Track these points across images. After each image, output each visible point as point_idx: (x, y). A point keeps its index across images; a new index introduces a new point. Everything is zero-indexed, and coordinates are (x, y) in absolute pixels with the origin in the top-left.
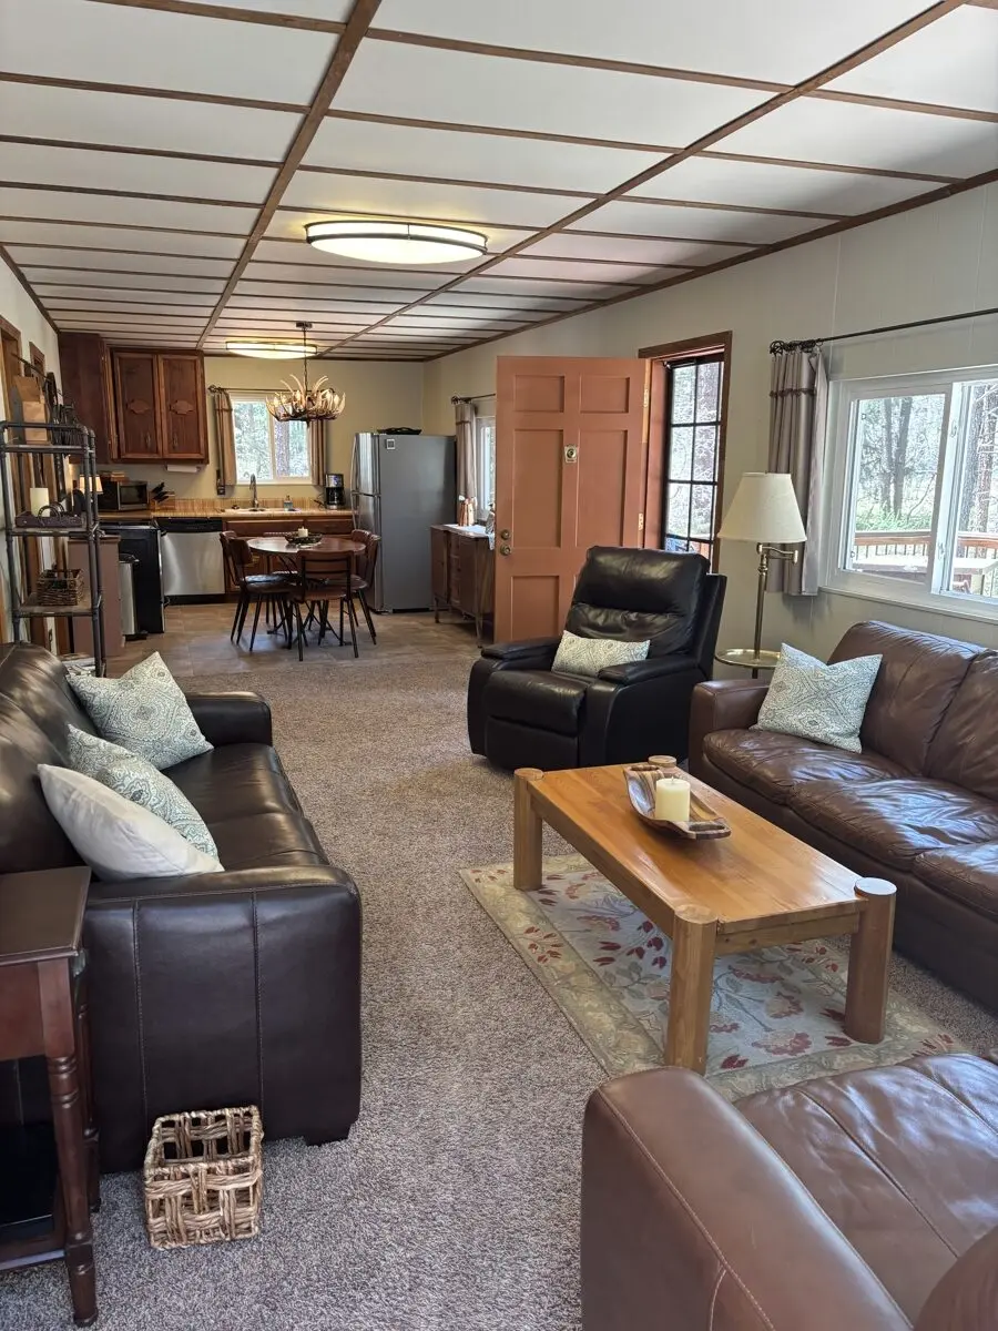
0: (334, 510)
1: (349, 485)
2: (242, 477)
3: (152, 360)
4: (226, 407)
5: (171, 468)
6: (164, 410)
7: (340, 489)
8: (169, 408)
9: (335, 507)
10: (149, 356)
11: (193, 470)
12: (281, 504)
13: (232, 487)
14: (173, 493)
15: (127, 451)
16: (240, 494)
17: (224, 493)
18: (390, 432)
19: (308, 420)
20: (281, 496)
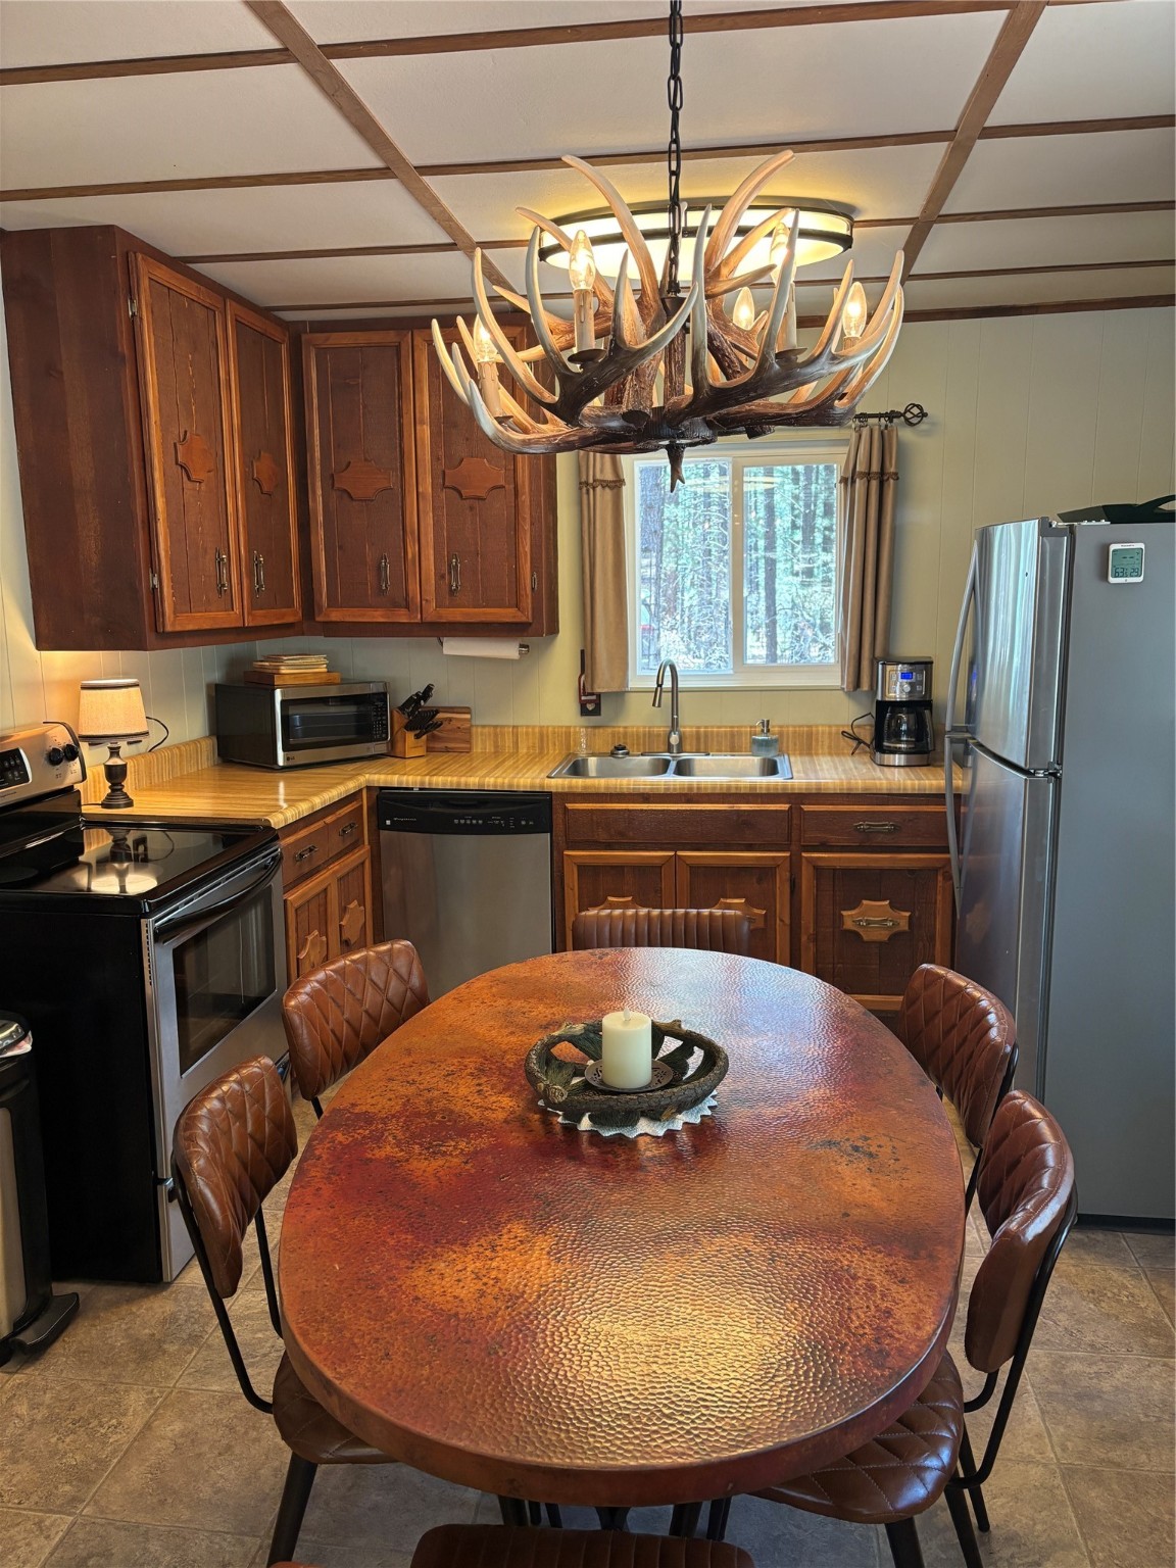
0: (895, 775)
1: (946, 690)
2: (641, 675)
3: (398, 348)
4: (609, 476)
5: (454, 647)
6: (427, 486)
7: (920, 706)
8: (442, 482)
9: (898, 759)
10: (391, 337)
11: (508, 650)
12: (745, 741)
13: (620, 695)
14: (467, 710)
15: (333, 603)
16: (639, 716)
17: (597, 712)
20: (747, 718)
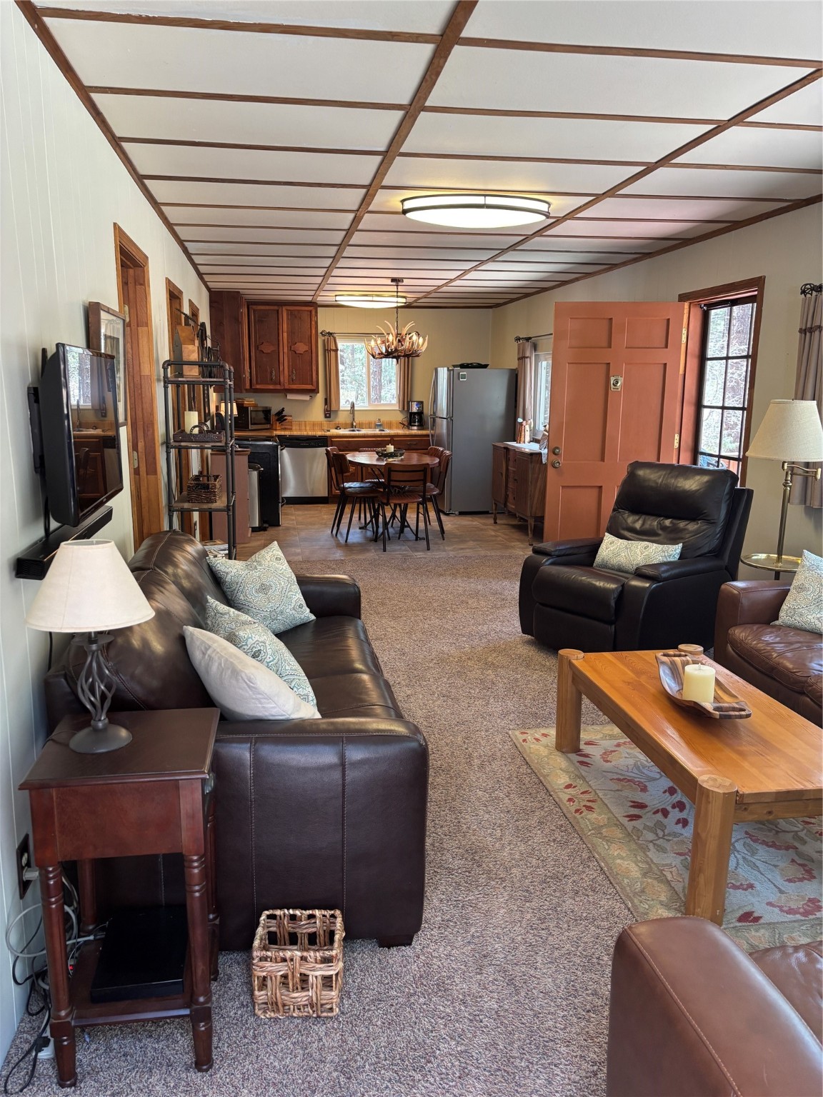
0: (415, 430)
1: (428, 411)
2: (344, 405)
3: (278, 311)
4: (334, 348)
5: (290, 397)
6: (286, 350)
7: (420, 413)
8: (290, 348)
9: (415, 428)
10: (276, 308)
11: (307, 398)
12: (373, 426)
13: (336, 412)
14: (291, 416)
15: (257, 383)
16: (342, 418)
17: (330, 417)
18: (463, 366)
19: (397, 358)
20: (373, 418)
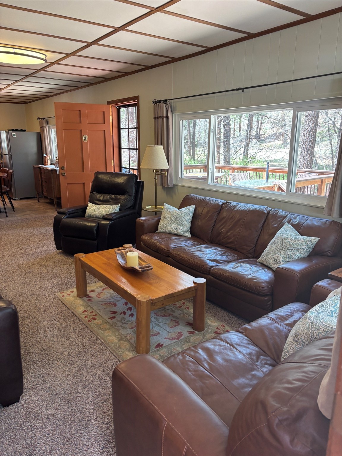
18: (13, 130)
